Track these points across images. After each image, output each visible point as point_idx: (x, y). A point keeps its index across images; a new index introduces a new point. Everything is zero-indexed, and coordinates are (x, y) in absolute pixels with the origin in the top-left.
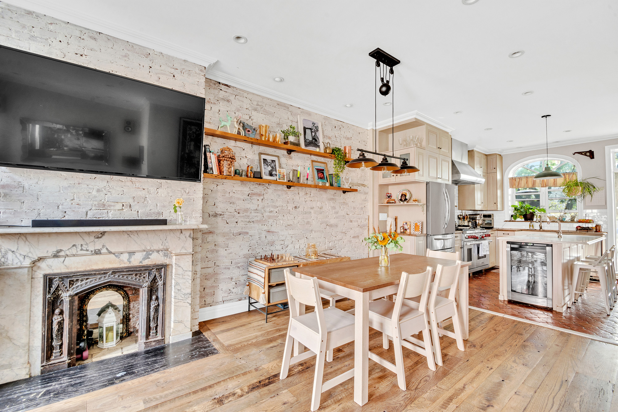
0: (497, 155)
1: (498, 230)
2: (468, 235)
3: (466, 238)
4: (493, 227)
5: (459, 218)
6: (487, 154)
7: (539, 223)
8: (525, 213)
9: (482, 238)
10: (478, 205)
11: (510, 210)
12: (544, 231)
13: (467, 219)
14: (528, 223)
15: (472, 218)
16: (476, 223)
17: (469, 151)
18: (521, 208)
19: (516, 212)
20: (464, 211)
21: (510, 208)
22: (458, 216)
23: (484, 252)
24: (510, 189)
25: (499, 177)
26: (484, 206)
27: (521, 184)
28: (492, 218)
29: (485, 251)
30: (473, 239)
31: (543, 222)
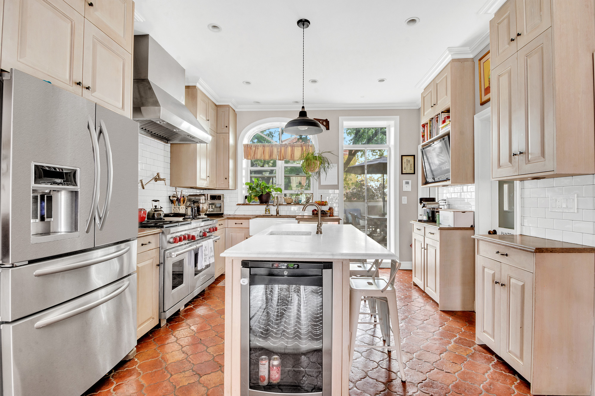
0: (230, 108)
1: (228, 218)
2: (174, 235)
3: (169, 242)
4: (223, 214)
5: (172, 202)
6: (217, 104)
7: (276, 207)
8: (261, 193)
9: (204, 236)
10: (201, 179)
11: (243, 189)
12: (281, 217)
13: (184, 202)
14: (263, 207)
15: (194, 201)
16: (198, 208)
17: (187, 87)
18: (257, 187)
19: (251, 192)
20: (179, 190)
21: (244, 186)
22: (170, 197)
23: (205, 261)
24: (245, 159)
25: (231, 141)
26: (211, 181)
27: (257, 154)
28: (222, 200)
29: (208, 258)
30: (187, 242)
31: (280, 205)
